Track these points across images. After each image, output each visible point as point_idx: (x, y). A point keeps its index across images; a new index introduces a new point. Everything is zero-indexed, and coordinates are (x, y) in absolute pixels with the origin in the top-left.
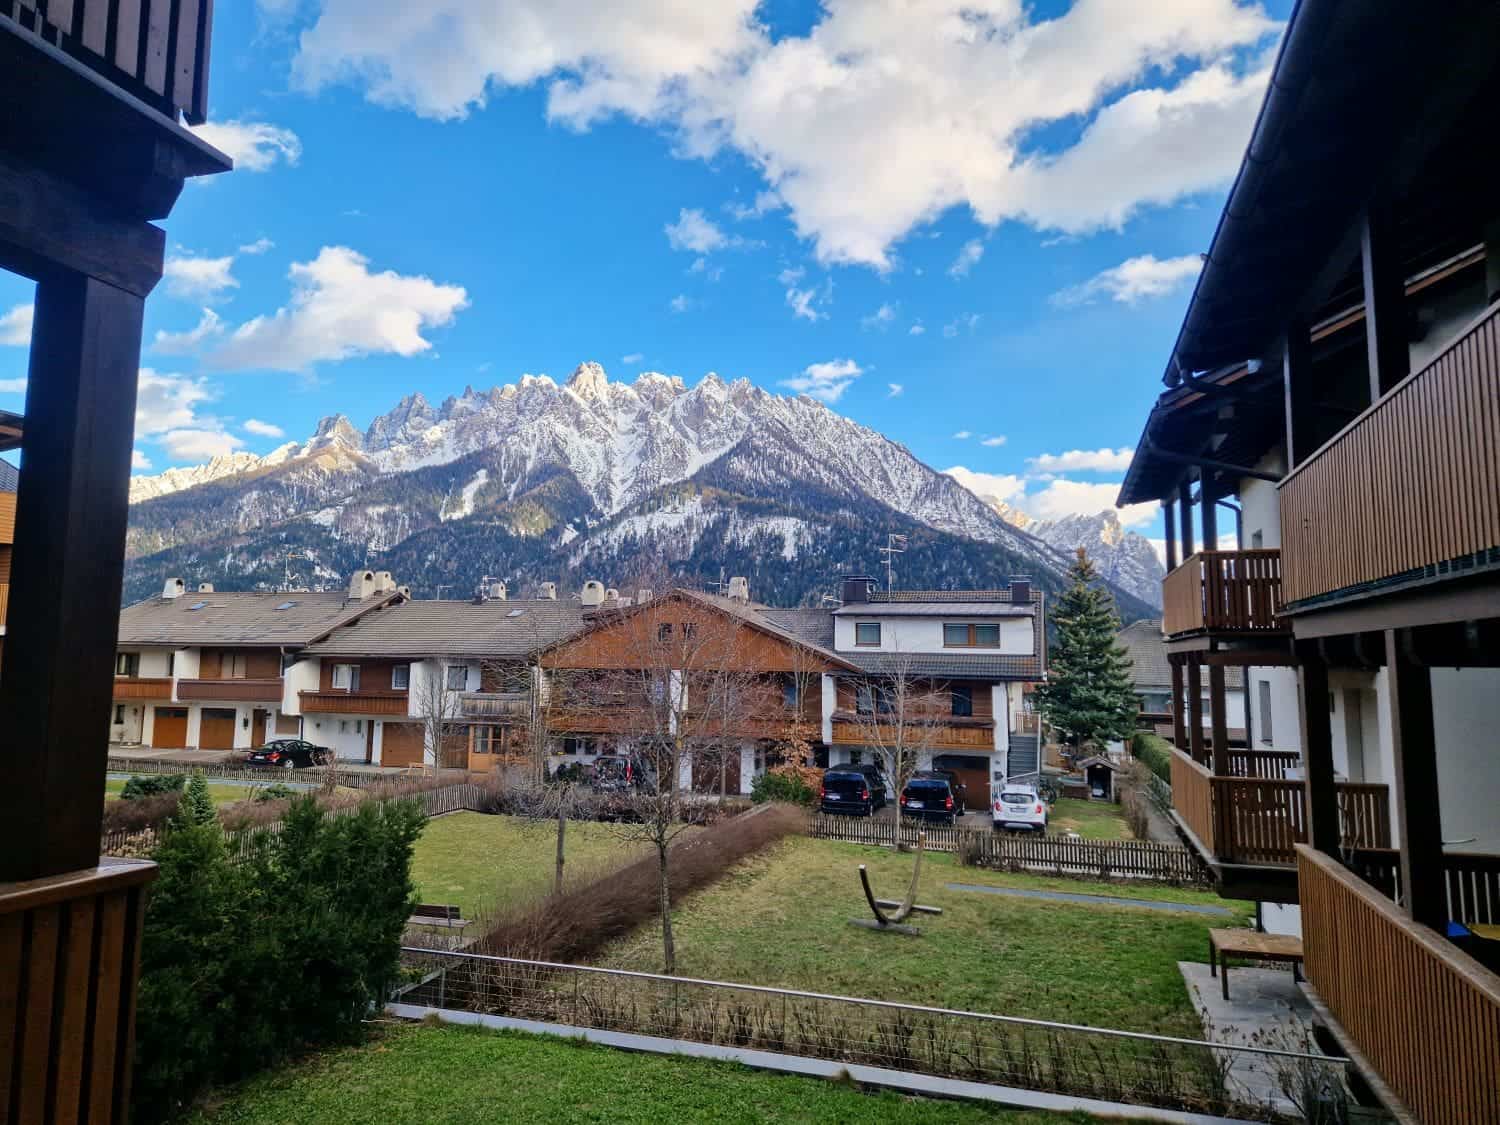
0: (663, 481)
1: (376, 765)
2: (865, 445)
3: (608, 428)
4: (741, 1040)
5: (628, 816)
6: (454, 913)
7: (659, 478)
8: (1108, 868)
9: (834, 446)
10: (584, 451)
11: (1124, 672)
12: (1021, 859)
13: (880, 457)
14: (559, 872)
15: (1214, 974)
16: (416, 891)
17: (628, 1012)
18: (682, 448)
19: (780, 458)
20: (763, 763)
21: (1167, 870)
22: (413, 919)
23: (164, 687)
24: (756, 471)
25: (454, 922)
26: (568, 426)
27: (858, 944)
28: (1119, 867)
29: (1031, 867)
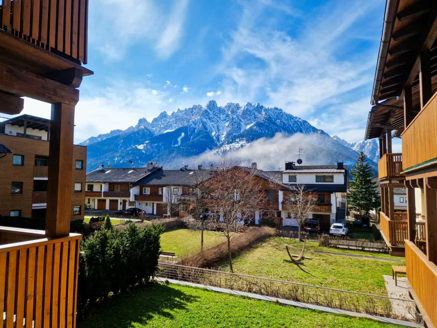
0: (234, 134)
1: (155, 215)
2: (295, 121)
3: (218, 119)
4: (250, 291)
5: (219, 229)
6: (173, 254)
7: (233, 133)
8: (364, 247)
9: (285, 122)
10: (212, 126)
11: (375, 189)
12: (337, 244)
13: (300, 125)
14: (202, 245)
15: (394, 279)
16: (162, 248)
17: (219, 282)
18: (240, 124)
19: (269, 126)
20: (262, 216)
21: (383, 248)
22: (161, 255)
23: (100, 193)
24: (262, 131)
25: (174, 257)
26: (207, 119)
27: (286, 267)
28: (368, 247)
29: (340, 246)
